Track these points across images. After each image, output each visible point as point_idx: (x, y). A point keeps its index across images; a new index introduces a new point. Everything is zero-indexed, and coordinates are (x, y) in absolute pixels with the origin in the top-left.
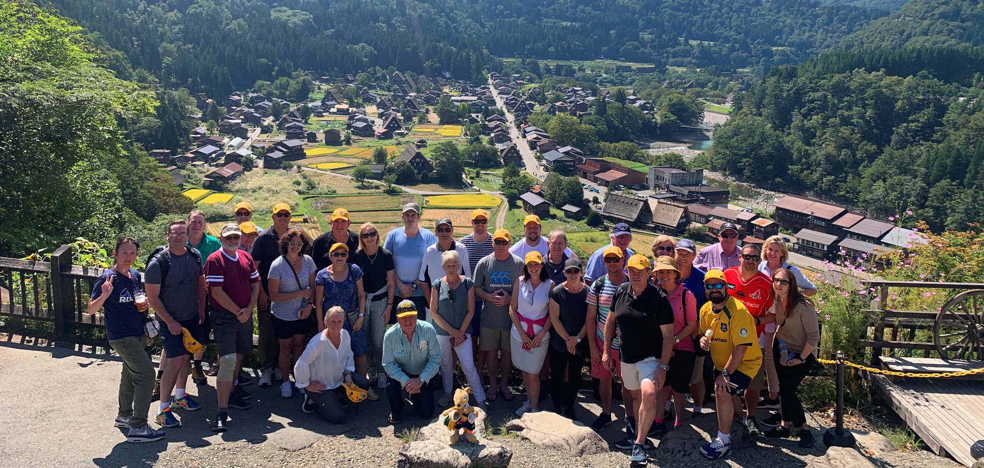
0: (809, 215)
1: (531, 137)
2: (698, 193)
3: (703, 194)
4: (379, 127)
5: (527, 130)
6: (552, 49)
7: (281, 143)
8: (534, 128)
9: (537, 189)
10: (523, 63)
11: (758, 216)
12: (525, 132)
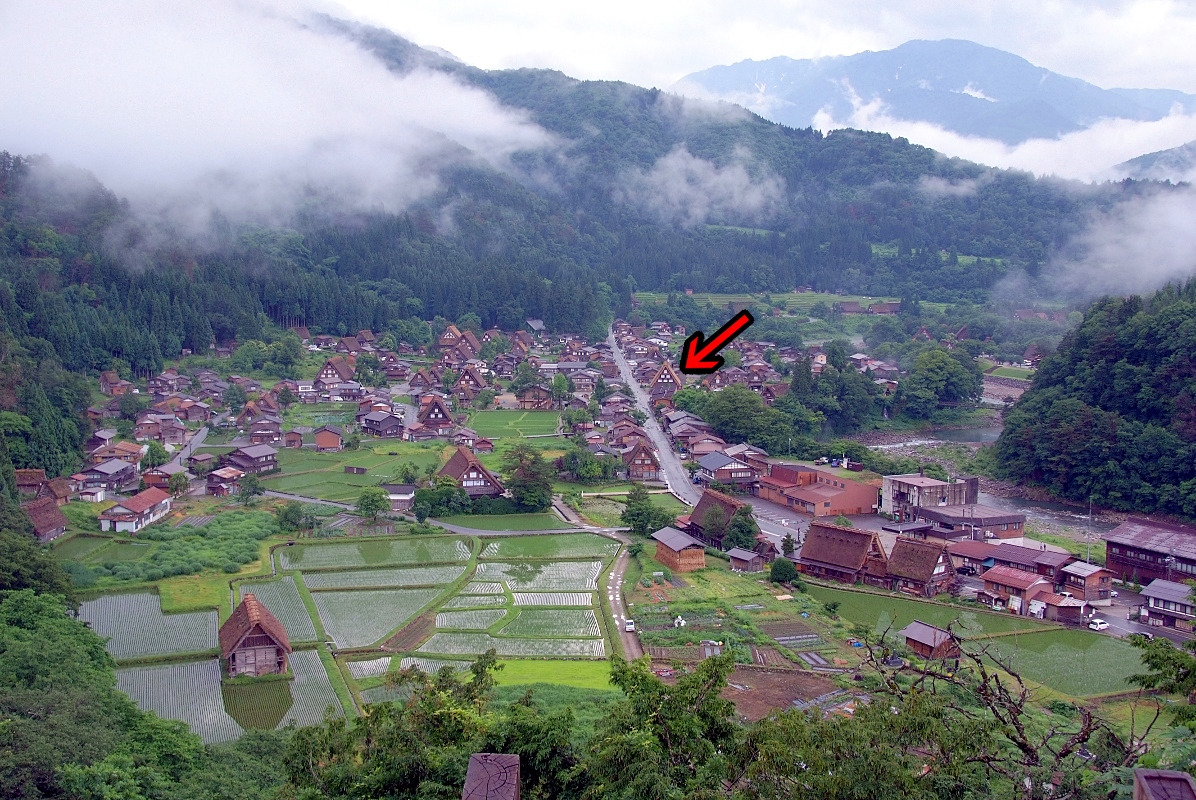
0: (1165, 555)
1: (675, 429)
2: (968, 520)
3: (978, 522)
4: (410, 418)
5: (672, 415)
6: (721, 279)
7: (236, 452)
8: (683, 414)
9: (684, 520)
10: (670, 302)
11: (1074, 558)
12: (669, 421)
